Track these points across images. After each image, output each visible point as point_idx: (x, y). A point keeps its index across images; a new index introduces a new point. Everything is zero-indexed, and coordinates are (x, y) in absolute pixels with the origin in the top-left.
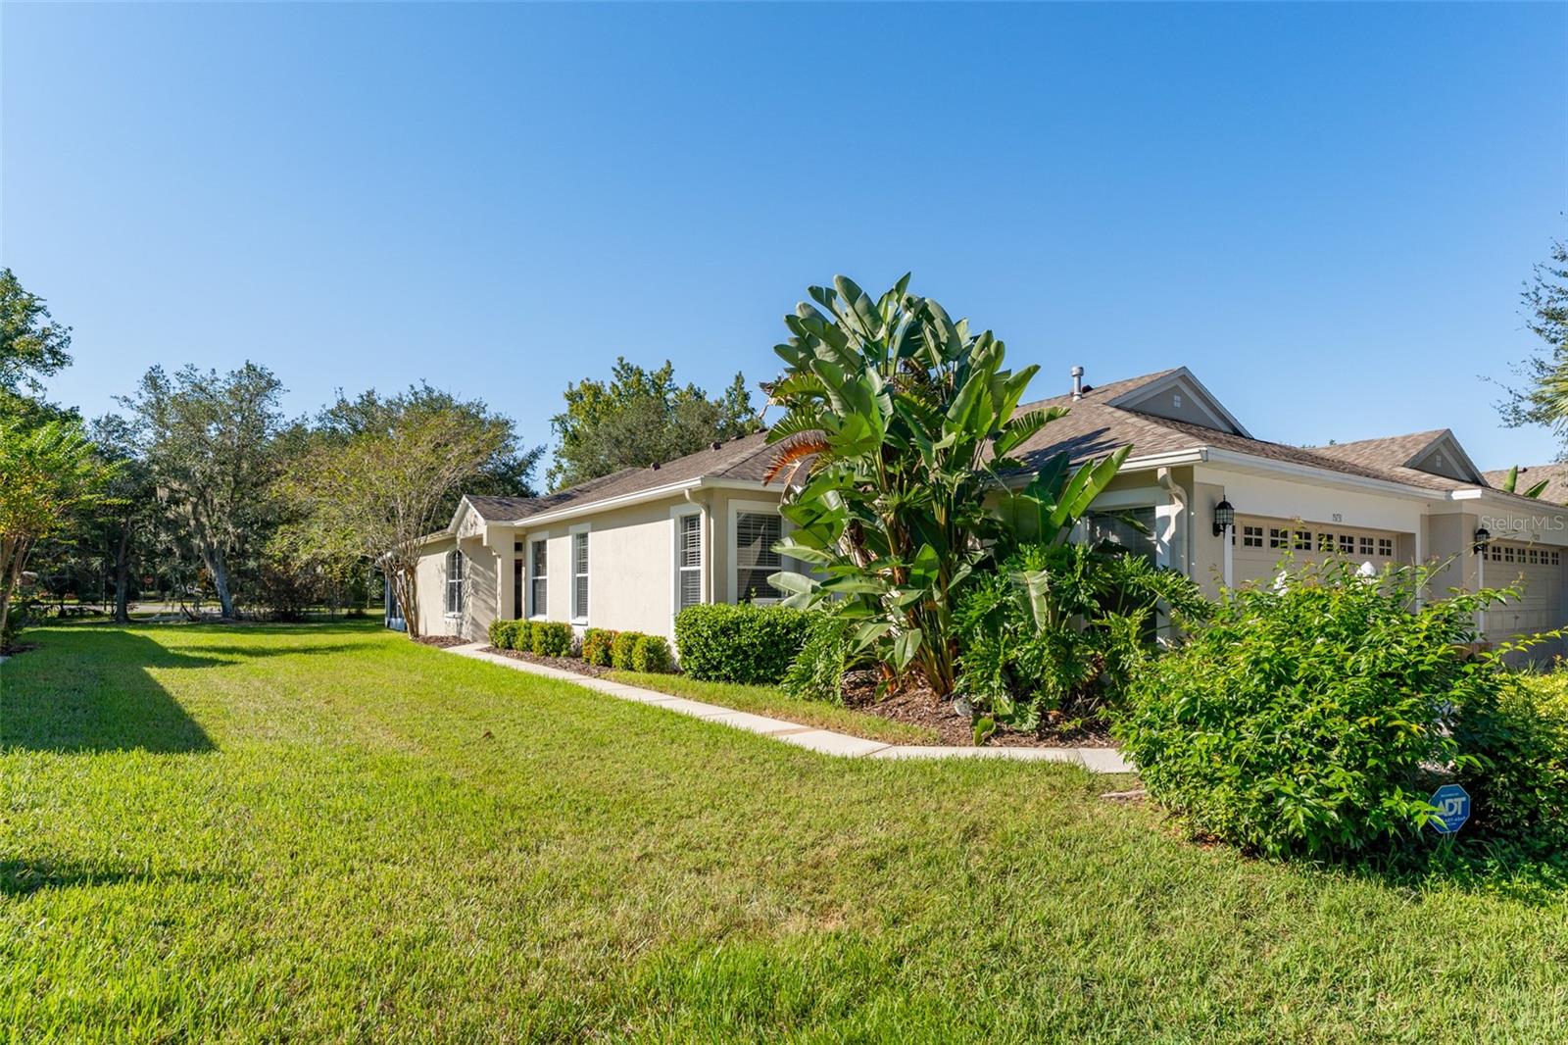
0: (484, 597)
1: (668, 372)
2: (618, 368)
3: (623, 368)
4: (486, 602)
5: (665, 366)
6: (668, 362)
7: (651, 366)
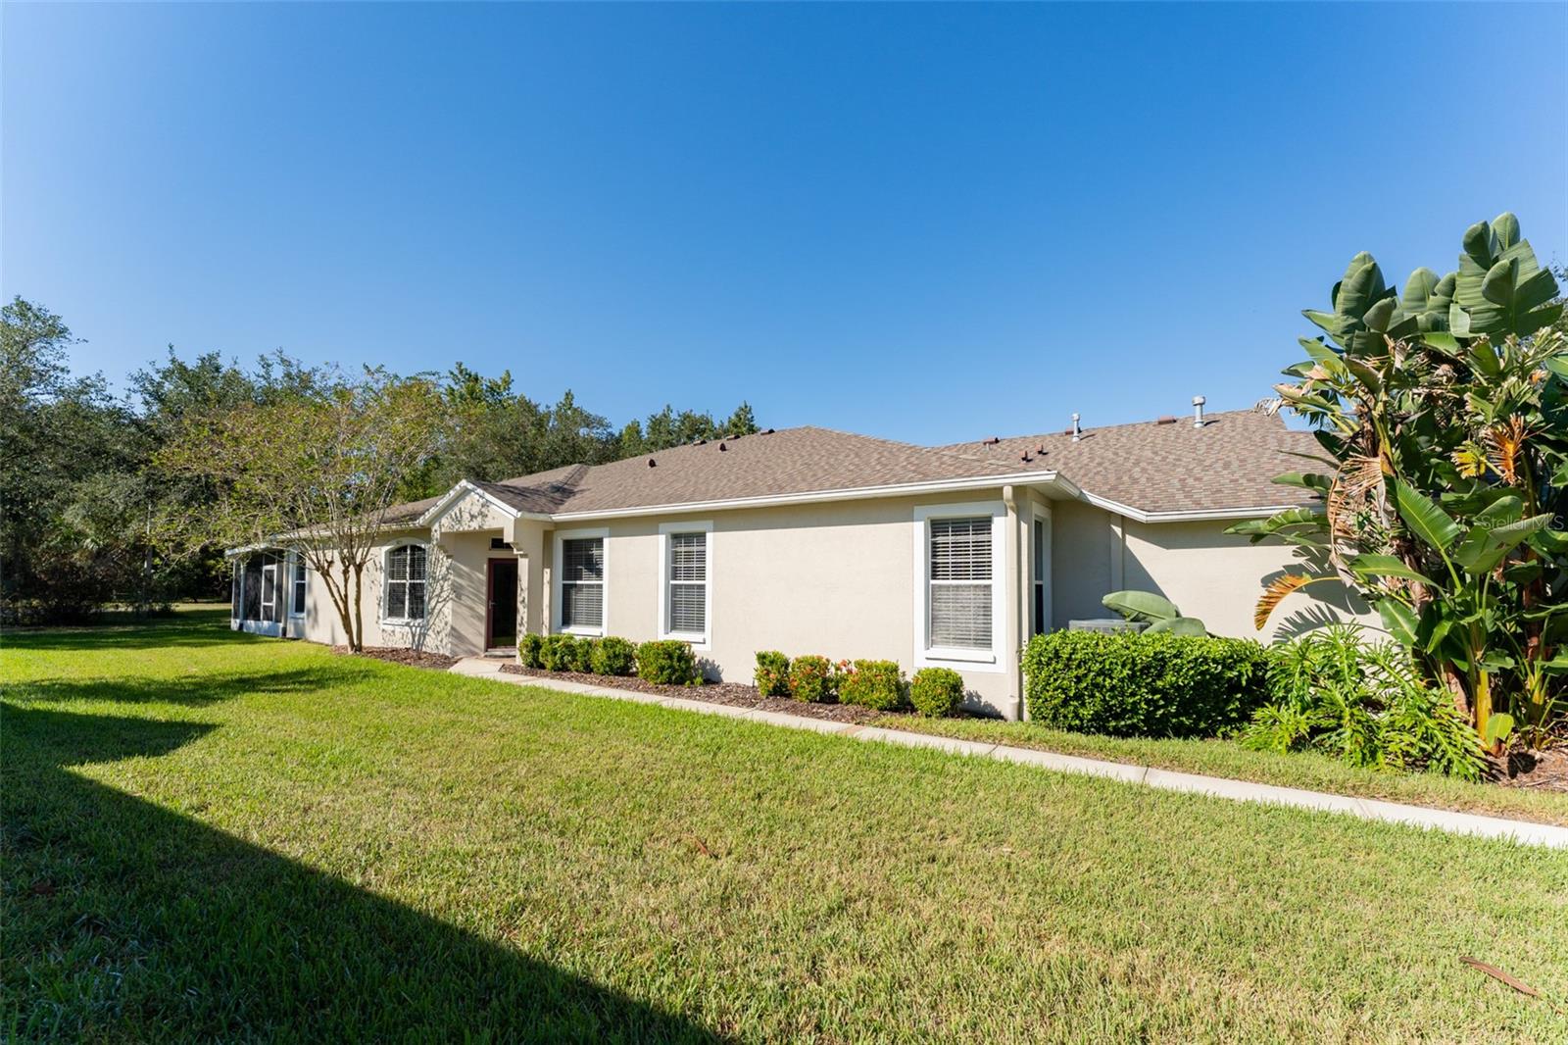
0: (469, 603)
1: (507, 382)
2: (456, 372)
3: (461, 372)
4: (471, 608)
5: (504, 375)
6: (508, 372)
7: (490, 374)
